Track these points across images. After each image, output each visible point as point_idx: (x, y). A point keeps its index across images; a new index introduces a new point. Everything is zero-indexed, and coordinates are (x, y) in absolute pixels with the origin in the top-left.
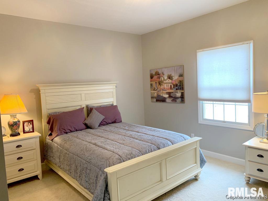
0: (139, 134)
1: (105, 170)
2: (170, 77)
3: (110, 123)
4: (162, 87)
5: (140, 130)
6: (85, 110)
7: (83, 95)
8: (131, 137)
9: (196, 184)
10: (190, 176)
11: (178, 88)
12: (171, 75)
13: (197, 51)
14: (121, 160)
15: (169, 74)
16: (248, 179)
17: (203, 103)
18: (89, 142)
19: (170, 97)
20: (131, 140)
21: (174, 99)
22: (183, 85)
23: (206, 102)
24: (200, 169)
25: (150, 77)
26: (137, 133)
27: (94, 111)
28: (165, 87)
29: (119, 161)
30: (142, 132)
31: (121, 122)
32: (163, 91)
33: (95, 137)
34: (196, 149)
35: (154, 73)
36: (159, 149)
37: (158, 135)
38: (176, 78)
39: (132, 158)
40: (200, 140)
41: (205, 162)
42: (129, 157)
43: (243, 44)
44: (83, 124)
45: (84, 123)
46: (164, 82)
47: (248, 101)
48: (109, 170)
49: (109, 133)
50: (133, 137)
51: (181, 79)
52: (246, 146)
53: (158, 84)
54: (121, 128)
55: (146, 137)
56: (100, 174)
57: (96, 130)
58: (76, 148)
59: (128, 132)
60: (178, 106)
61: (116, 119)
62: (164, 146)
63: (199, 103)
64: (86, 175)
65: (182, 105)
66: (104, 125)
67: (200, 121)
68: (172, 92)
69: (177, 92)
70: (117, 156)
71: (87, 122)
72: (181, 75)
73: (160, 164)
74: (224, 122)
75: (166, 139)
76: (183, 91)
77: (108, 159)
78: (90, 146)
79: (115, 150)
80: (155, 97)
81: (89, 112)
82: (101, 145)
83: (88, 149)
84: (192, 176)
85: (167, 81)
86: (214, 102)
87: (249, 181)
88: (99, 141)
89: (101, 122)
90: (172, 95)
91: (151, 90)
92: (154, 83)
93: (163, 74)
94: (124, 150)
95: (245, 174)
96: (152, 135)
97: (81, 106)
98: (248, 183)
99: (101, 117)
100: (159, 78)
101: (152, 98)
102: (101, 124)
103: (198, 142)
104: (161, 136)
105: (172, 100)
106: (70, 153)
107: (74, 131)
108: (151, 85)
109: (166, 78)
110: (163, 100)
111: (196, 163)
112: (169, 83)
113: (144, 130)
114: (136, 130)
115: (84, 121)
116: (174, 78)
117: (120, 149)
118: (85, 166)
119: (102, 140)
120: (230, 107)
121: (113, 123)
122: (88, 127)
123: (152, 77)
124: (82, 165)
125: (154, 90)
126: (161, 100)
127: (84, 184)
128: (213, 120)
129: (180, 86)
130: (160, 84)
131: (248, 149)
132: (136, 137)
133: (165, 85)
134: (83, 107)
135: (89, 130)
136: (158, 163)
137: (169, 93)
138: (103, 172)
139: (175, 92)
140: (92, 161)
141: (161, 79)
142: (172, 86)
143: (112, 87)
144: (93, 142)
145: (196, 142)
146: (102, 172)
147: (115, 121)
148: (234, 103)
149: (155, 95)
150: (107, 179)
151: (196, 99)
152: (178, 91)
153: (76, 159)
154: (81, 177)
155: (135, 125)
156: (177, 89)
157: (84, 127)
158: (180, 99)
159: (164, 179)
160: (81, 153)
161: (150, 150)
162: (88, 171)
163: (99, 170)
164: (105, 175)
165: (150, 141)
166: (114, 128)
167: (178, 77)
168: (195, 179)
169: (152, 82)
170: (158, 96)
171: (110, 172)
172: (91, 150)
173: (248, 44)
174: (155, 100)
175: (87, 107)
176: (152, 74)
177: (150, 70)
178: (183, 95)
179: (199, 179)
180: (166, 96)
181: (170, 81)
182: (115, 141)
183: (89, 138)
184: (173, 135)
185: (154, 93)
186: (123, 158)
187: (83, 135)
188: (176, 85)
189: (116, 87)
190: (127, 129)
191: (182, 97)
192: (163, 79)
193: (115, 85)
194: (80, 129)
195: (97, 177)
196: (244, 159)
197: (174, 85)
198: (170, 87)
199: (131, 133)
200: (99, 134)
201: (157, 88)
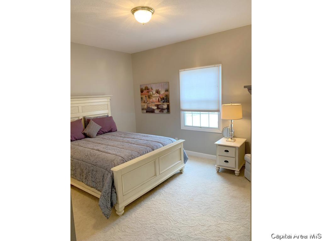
0: (135, 140)
1: (112, 169)
2: (158, 92)
3: (106, 132)
4: (151, 100)
5: (136, 137)
6: (83, 121)
7: (80, 108)
8: (128, 142)
9: (181, 176)
10: (177, 170)
11: (165, 101)
12: (158, 90)
13: (180, 70)
14: (124, 161)
15: (157, 89)
16: (218, 169)
17: (184, 113)
18: (92, 149)
19: (158, 108)
20: (129, 145)
21: (162, 110)
22: (168, 99)
23: (187, 112)
24: (184, 165)
25: (141, 91)
26: (133, 140)
27: (92, 122)
28: (154, 100)
29: (122, 162)
30: (137, 138)
31: (116, 131)
32: (152, 104)
33: (96, 144)
34: (180, 149)
35: (144, 88)
36: (153, 150)
37: (151, 140)
38: (163, 92)
39: (133, 158)
40: (184, 142)
41: (187, 159)
42: (131, 158)
43: (215, 66)
44: (82, 134)
45: (83, 132)
46: (153, 96)
47: (218, 111)
48: (115, 169)
49: (108, 140)
50: (131, 142)
51: (167, 93)
52: (217, 144)
53: (147, 97)
54: (118, 136)
55: (141, 142)
56: (106, 174)
57: (96, 138)
58: (80, 154)
59: (125, 139)
60: (164, 115)
61: (112, 129)
62: (157, 148)
63: (181, 113)
64: (92, 176)
65: (168, 115)
66: (101, 134)
67: (182, 128)
68: (160, 105)
69: (164, 105)
70: (120, 158)
71: (85, 132)
72: (167, 91)
73: (155, 162)
74: (201, 127)
75: (158, 142)
76: (168, 104)
77: (112, 161)
78: (93, 151)
79: (117, 154)
80: (145, 109)
81: (86, 123)
82: (103, 150)
83: (92, 155)
84: (178, 170)
85: (155, 95)
86: (193, 112)
87: (219, 170)
88: (101, 147)
89: (99, 132)
90: (159, 107)
91: (142, 103)
92: (144, 97)
93: (152, 89)
94: (125, 153)
95: (216, 165)
96: (146, 140)
97: (78, 117)
98: (218, 172)
99: (98, 128)
100: (148, 92)
101: (143, 109)
102: (99, 134)
103: (183, 143)
104: (154, 141)
105: (159, 111)
106: (74, 160)
107: (74, 141)
108: (142, 98)
109: (154, 92)
110: (152, 111)
111: (181, 160)
112: (157, 97)
113: (138, 136)
114: (132, 137)
115: (83, 131)
116: (161, 92)
117: (121, 152)
118: (92, 168)
119: (103, 146)
120: (205, 116)
121: (109, 132)
122: (86, 136)
123: (142, 91)
124: (88, 168)
125: (144, 103)
126: (150, 111)
127: (90, 184)
128: (192, 127)
129: (166, 99)
130: (149, 97)
131: (219, 147)
132: (133, 142)
133: (154, 98)
134: (80, 119)
135: (88, 139)
136: (153, 161)
137: (157, 106)
138: (110, 171)
139: (162, 104)
140: (98, 164)
141: (151, 93)
142: (160, 100)
143: (106, 100)
144: (95, 148)
145: (181, 143)
146: (108, 172)
147: (111, 130)
148: (208, 113)
149: (146, 107)
150: (113, 176)
151: (179, 110)
152: (165, 103)
153: (82, 164)
154: (87, 179)
155: (130, 133)
156: (163, 102)
157: (83, 136)
158: (166, 110)
159: (158, 174)
160: (86, 158)
161: (146, 151)
162: (94, 173)
163: (105, 170)
164: (111, 173)
165: (145, 145)
166: (112, 136)
167: (164, 92)
168: (181, 173)
169: (142, 96)
170: (148, 107)
171: (116, 170)
172: (95, 155)
173: (218, 67)
174: (145, 111)
175: (84, 118)
176: (142, 88)
177: (140, 85)
178: (168, 106)
179: (183, 173)
180: (155, 108)
181: (158, 95)
182: (115, 146)
183: (91, 145)
184: (163, 139)
185: (144, 105)
186: (126, 159)
187: (83, 143)
188: (163, 99)
189: (110, 100)
190: (123, 136)
191: (168, 108)
192: (152, 93)
193: (109, 98)
194: (79, 139)
195: (103, 176)
196: (216, 155)
197: (161, 99)
198: (158, 100)
199: (128, 139)
200: (98, 142)
201: (147, 101)
